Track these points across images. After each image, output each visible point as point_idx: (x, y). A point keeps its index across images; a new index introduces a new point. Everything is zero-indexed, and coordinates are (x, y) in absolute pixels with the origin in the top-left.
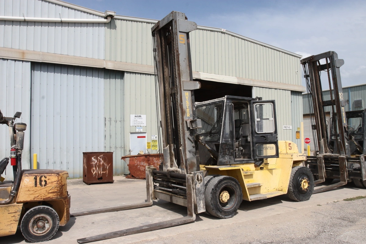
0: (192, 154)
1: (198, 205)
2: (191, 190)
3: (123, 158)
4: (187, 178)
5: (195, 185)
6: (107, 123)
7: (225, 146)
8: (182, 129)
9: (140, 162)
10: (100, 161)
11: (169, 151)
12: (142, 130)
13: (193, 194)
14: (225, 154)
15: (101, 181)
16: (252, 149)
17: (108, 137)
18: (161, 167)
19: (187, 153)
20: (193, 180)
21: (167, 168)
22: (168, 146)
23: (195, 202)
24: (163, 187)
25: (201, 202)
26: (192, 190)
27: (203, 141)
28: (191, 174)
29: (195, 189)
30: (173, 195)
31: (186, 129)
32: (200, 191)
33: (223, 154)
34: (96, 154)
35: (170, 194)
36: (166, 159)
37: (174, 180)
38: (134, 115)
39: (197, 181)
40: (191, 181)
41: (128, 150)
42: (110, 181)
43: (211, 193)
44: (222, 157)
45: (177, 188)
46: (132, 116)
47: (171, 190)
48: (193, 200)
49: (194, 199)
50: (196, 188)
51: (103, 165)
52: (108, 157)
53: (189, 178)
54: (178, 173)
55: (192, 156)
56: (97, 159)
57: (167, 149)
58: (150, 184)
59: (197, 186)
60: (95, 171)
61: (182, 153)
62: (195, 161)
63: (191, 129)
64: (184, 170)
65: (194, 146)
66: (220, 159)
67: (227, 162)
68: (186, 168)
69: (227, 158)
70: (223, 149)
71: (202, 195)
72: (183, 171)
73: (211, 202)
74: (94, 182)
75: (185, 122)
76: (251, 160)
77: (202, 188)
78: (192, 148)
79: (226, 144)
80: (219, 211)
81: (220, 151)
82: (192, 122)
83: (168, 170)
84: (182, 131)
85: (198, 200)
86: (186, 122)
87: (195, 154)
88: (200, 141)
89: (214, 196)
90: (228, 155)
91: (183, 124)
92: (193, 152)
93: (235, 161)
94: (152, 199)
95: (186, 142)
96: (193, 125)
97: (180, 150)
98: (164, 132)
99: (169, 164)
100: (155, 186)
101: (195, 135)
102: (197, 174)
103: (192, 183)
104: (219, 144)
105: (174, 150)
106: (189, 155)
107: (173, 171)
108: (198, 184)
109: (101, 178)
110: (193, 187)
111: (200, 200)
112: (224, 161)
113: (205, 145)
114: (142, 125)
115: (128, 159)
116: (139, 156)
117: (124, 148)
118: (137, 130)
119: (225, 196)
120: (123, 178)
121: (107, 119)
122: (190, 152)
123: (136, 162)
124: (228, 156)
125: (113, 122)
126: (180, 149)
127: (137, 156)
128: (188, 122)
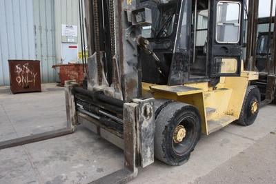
0: (132, 67)
1: (143, 155)
2: (132, 131)
3: (54, 67)
4: (126, 109)
5: (141, 123)
6: (38, 31)
7: (179, 57)
8: (118, 26)
9: (70, 71)
10: (25, 70)
11: (96, 62)
12: (73, 41)
13: (135, 138)
14: (178, 69)
15: (28, 90)
16: (207, 64)
17: (39, 45)
18: (85, 84)
19: (125, 65)
20: (136, 115)
21: (93, 85)
22: (95, 53)
23: (138, 150)
24: (88, 111)
25: (149, 149)
26: (134, 131)
27: (150, 48)
28: (132, 102)
29: (140, 130)
30: (101, 126)
31: (123, 24)
32: (148, 133)
33: (176, 69)
34: (21, 63)
35: (97, 123)
36: (92, 73)
37: (103, 106)
38: (65, 25)
39: (143, 116)
40: (132, 116)
41: (60, 59)
42: (38, 90)
43: (163, 134)
44: (175, 73)
45: (108, 117)
46: (64, 26)
47: (98, 118)
48: (135, 147)
49: (137, 146)
50: (142, 128)
51: (29, 73)
52: (35, 65)
53: (130, 110)
54: (108, 95)
55: (132, 70)
56: (22, 67)
57: (94, 58)
58: (70, 105)
59: (143, 125)
60: (20, 80)
61: (116, 65)
62: (136, 78)
63: (134, 26)
64: (118, 91)
65: (136, 54)
66: (173, 77)
67: (180, 81)
68: (123, 89)
69: (180, 75)
70: (177, 62)
71: (150, 139)
72: (116, 93)
73: (162, 146)
74: (20, 91)
75: (123, 13)
76: (206, 78)
77: (151, 126)
78: (133, 57)
79: (180, 54)
80: (173, 158)
81: (172, 64)
82: (135, 13)
83: (94, 90)
84: (118, 30)
85: (144, 148)
86: (126, 12)
87: (137, 68)
88: (146, 46)
89: (168, 138)
90: (182, 70)
91: (119, 16)
92: (134, 65)
93: (189, 79)
94: (73, 125)
95: (124, 47)
96: (137, 17)
97: (112, 60)
98: (89, 33)
99: (96, 80)
100: (77, 108)
101: (139, 37)
102: (145, 104)
103: (134, 119)
104: (172, 54)
105: (104, 59)
106: (127, 69)
107: (102, 92)
108: (145, 121)
109: (28, 87)
110: (136, 127)
111: (147, 146)
112: (178, 79)
113: (152, 54)
114: (74, 36)
115: (59, 68)
116: (70, 65)
117: (55, 56)
118: (69, 40)
119: (181, 133)
120: (53, 86)
121: (38, 27)
122: (129, 63)
123: (67, 71)
124: (182, 72)
125: (44, 31)
126: (114, 58)
127: (67, 65)
128: (129, 12)
